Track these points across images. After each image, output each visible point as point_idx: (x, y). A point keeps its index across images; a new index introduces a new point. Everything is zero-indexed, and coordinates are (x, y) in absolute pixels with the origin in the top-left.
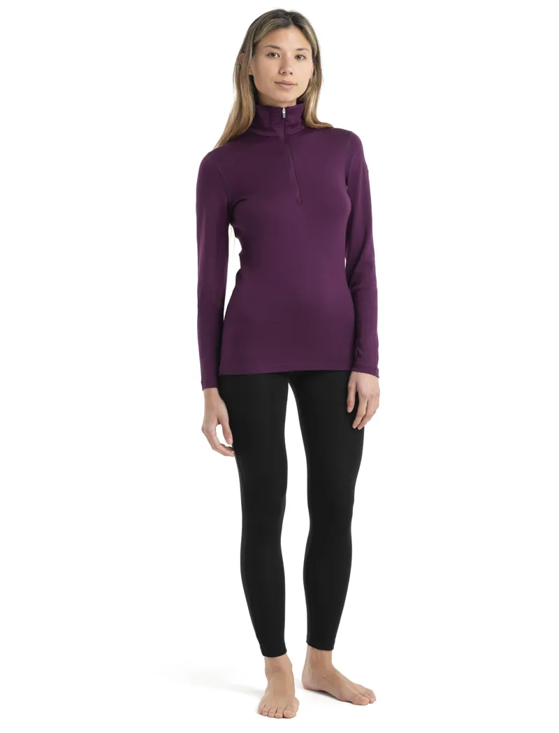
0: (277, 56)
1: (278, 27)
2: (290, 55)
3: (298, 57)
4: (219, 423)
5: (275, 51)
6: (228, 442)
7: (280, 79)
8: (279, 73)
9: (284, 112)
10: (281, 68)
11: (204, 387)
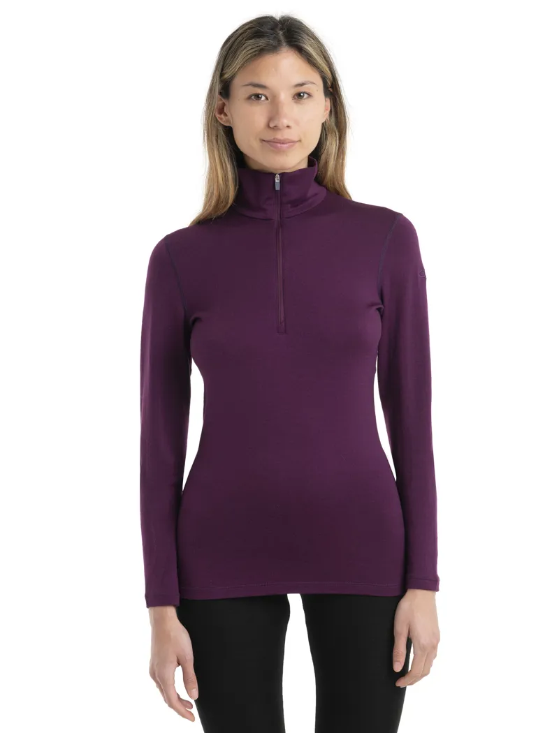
0: (263, 98)
1: (261, 52)
2: (285, 96)
3: (299, 96)
4: (179, 664)
5: (259, 91)
6: (191, 697)
7: (269, 136)
8: (268, 126)
9: (277, 181)
10: (270, 119)
11: (149, 604)
